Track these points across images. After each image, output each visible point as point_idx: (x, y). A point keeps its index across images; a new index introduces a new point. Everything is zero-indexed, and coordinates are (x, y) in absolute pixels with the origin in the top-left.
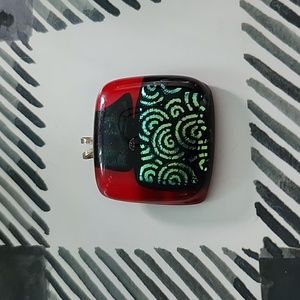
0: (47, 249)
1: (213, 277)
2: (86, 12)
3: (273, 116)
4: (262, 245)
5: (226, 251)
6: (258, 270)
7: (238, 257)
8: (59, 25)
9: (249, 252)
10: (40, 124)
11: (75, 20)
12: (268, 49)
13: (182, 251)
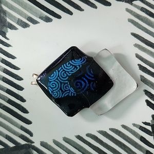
0: (33, 144)
1: (129, 138)
2: (41, 18)
3: (148, 60)
4: (151, 119)
5: (134, 125)
6: (151, 130)
7: (141, 126)
8: (25, 26)
9: (146, 123)
10: (20, 79)
11: (35, 22)
12: (142, 30)
13: (112, 130)
